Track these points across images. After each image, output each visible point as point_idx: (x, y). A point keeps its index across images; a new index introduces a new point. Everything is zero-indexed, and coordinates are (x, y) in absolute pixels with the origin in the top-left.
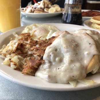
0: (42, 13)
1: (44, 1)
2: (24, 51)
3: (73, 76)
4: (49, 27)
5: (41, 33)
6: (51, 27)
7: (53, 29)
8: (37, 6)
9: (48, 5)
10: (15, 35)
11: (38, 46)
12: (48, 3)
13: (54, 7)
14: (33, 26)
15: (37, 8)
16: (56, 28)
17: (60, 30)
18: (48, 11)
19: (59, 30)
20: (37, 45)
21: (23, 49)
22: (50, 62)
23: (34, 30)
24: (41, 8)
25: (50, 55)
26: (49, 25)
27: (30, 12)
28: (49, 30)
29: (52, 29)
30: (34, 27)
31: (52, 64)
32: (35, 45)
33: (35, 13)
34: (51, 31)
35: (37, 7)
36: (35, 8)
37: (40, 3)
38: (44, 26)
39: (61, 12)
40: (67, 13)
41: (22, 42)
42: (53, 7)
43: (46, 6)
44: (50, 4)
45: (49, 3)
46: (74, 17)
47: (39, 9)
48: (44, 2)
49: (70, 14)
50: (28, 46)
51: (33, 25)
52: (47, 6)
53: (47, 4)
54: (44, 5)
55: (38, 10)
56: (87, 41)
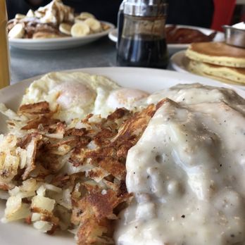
0: (54, 39)
1: (54, 4)
2: (57, 167)
3: (233, 236)
4: (92, 78)
5: (76, 99)
6: (96, 79)
7: (103, 83)
8: (39, 18)
9: (66, 16)
10: (5, 111)
11: (93, 146)
12: (66, 11)
13: (84, 20)
14: (49, 79)
15: (38, 25)
16: (110, 80)
17: (120, 86)
18: (69, 30)
19: (117, 84)
20: (90, 145)
21: (48, 158)
22: (152, 198)
23: (53, 91)
24: (49, 24)
25: (148, 177)
26: (91, 74)
27: (22, 35)
28: (94, 88)
29: (100, 85)
30: (51, 83)
31: (160, 203)
32: (85, 145)
33: (35, 40)
34: (99, 90)
35: (37, 21)
36: (34, 25)
37: (46, 10)
38: (79, 78)
39: (103, 33)
40: (130, 38)
41: (41, 138)
42: (80, 19)
43: (62, 17)
44: (71, 12)
45: (69, 8)
46: (150, 50)
47: (46, 27)
48: (55, 8)
49: (138, 41)
50: (63, 149)
51: (49, 77)
52: (64, 17)
53: (64, 12)
54: (57, 15)
55: (44, 31)
56: (237, 128)
